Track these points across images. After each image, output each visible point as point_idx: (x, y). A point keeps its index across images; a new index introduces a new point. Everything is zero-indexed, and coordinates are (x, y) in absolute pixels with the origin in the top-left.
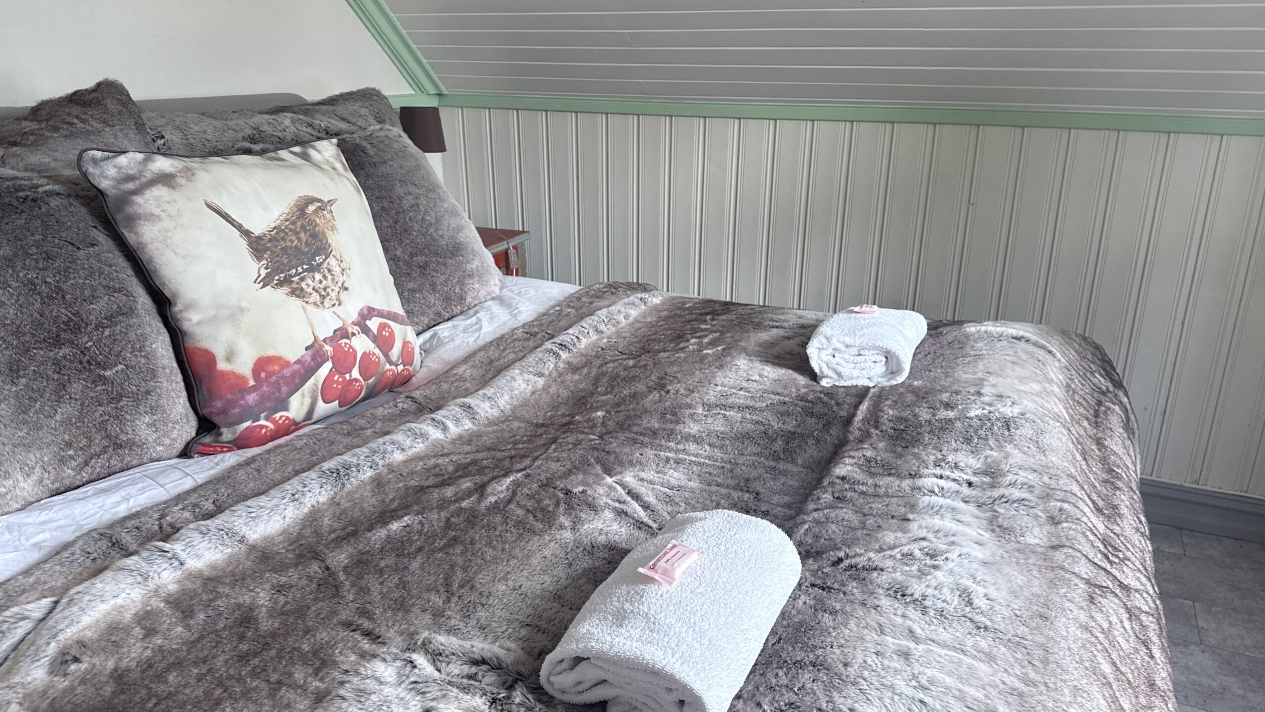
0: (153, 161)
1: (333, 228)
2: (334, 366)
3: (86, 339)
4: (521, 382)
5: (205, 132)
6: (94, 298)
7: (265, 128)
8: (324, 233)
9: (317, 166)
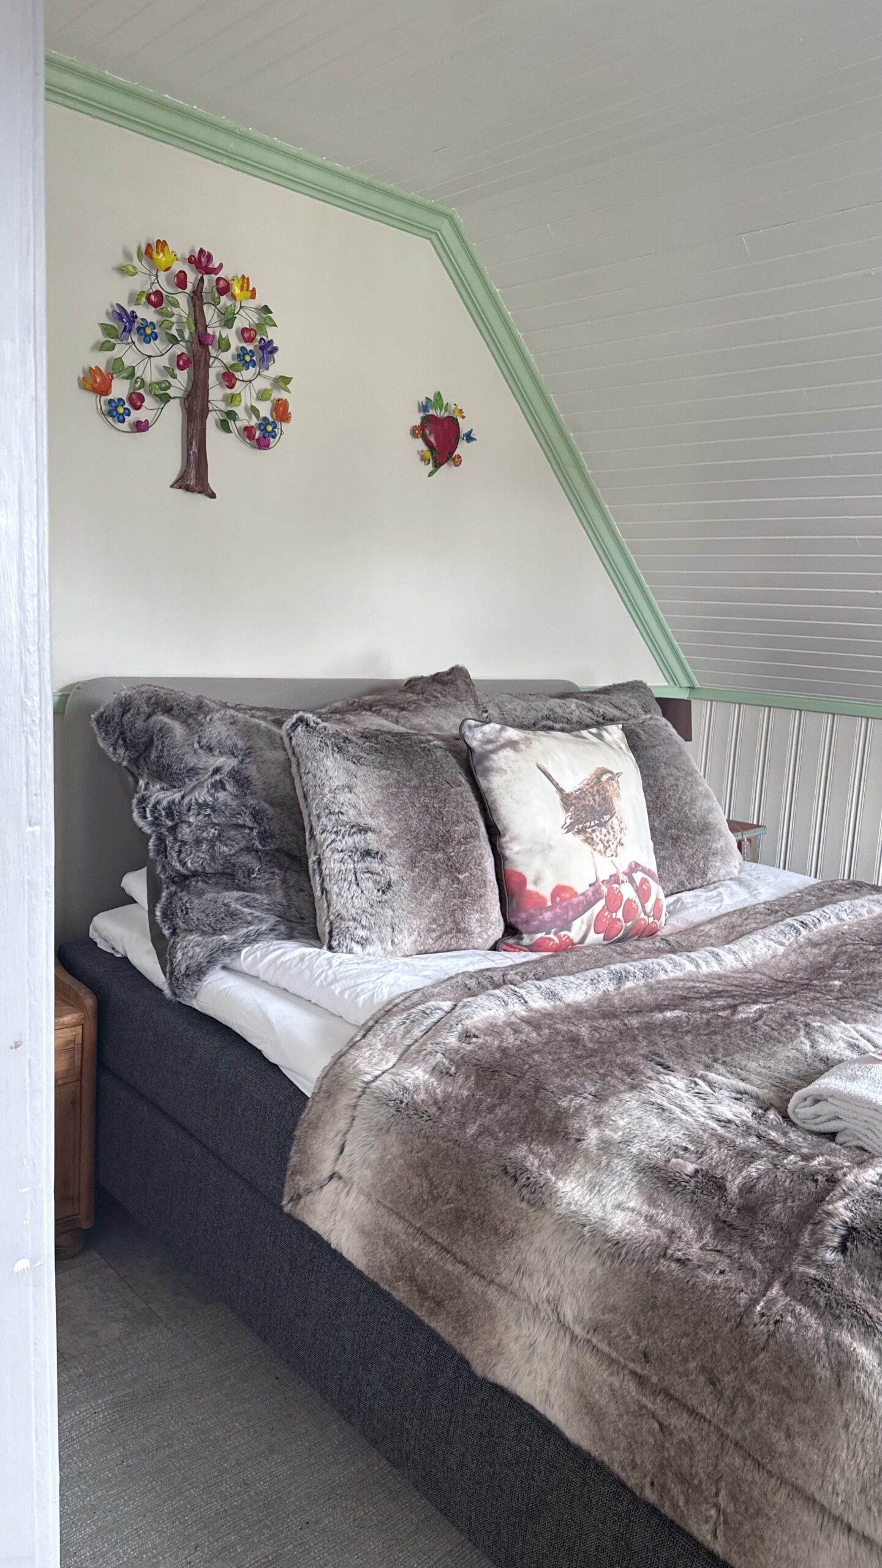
0: (506, 731)
1: (618, 795)
2: (606, 905)
3: (451, 850)
4: (762, 946)
5: (515, 710)
6: (458, 822)
7: (558, 710)
8: (611, 798)
9: (608, 744)
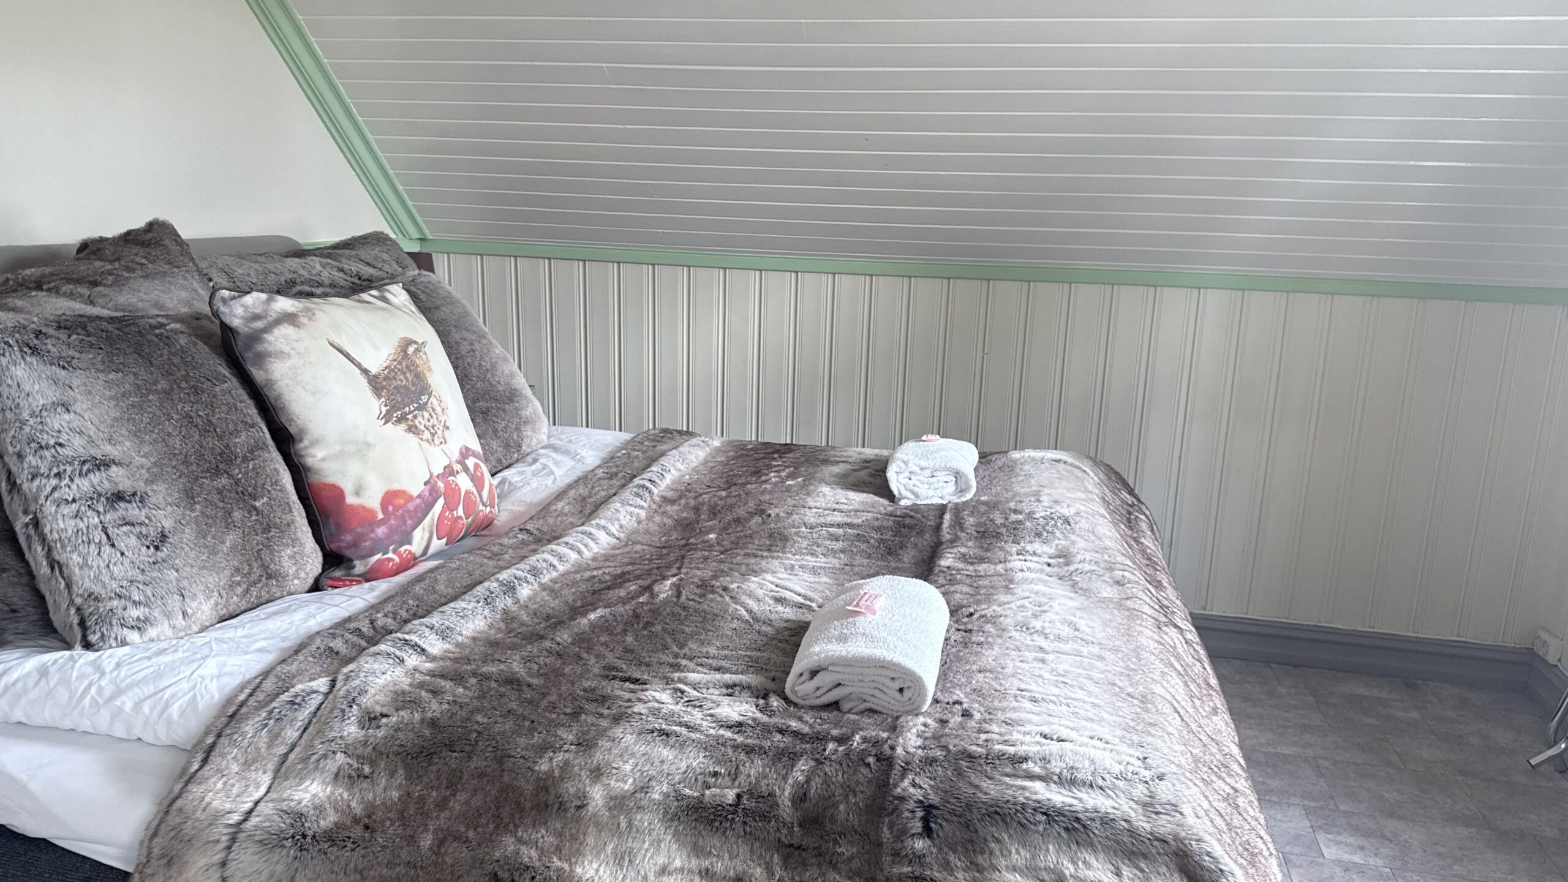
0: (275, 301)
1: (430, 370)
2: (445, 503)
3: (237, 471)
4: (625, 514)
5: (249, 275)
6: (236, 432)
7: (302, 272)
8: (424, 374)
9: (397, 308)
